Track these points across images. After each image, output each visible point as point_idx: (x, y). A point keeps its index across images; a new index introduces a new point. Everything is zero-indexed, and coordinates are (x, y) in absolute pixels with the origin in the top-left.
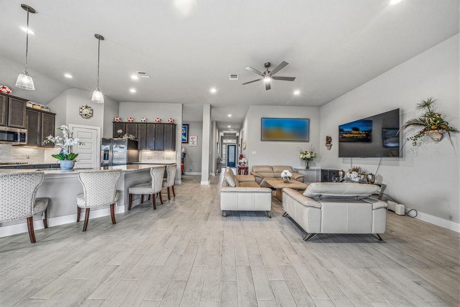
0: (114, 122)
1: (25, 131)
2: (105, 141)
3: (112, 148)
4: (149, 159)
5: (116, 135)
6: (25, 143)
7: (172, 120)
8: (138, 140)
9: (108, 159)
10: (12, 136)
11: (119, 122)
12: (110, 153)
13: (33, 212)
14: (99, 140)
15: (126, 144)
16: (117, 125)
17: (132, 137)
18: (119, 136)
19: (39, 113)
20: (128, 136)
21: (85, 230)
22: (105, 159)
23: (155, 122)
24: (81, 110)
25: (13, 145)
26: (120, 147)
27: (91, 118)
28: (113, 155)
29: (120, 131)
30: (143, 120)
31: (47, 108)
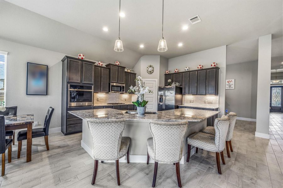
0: (166, 75)
1: (124, 85)
2: (160, 89)
3: (164, 93)
4: (190, 102)
5: (167, 84)
6: (124, 92)
7: (215, 64)
8: (183, 87)
9: (162, 102)
10: (119, 88)
11: (169, 74)
12: (164, 97)
13: (119, 155)
14: (157, 88)
15: (174, 90)
16: (167, 76)
17: (178, 84)
18: (169, 84)
19: (130, 74)
20: (175, 84)
21: (155, 186)
22: (160, 102)
23: (198, 69)
24: (148, 69)
25: (120, 93)
26: (170, 93)
27: (153, 73)
28: (165, 98)
29: (169, 81)
30: (186, 69)
31: (133, 71)
